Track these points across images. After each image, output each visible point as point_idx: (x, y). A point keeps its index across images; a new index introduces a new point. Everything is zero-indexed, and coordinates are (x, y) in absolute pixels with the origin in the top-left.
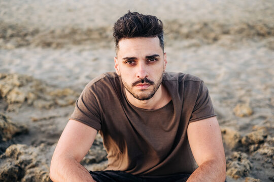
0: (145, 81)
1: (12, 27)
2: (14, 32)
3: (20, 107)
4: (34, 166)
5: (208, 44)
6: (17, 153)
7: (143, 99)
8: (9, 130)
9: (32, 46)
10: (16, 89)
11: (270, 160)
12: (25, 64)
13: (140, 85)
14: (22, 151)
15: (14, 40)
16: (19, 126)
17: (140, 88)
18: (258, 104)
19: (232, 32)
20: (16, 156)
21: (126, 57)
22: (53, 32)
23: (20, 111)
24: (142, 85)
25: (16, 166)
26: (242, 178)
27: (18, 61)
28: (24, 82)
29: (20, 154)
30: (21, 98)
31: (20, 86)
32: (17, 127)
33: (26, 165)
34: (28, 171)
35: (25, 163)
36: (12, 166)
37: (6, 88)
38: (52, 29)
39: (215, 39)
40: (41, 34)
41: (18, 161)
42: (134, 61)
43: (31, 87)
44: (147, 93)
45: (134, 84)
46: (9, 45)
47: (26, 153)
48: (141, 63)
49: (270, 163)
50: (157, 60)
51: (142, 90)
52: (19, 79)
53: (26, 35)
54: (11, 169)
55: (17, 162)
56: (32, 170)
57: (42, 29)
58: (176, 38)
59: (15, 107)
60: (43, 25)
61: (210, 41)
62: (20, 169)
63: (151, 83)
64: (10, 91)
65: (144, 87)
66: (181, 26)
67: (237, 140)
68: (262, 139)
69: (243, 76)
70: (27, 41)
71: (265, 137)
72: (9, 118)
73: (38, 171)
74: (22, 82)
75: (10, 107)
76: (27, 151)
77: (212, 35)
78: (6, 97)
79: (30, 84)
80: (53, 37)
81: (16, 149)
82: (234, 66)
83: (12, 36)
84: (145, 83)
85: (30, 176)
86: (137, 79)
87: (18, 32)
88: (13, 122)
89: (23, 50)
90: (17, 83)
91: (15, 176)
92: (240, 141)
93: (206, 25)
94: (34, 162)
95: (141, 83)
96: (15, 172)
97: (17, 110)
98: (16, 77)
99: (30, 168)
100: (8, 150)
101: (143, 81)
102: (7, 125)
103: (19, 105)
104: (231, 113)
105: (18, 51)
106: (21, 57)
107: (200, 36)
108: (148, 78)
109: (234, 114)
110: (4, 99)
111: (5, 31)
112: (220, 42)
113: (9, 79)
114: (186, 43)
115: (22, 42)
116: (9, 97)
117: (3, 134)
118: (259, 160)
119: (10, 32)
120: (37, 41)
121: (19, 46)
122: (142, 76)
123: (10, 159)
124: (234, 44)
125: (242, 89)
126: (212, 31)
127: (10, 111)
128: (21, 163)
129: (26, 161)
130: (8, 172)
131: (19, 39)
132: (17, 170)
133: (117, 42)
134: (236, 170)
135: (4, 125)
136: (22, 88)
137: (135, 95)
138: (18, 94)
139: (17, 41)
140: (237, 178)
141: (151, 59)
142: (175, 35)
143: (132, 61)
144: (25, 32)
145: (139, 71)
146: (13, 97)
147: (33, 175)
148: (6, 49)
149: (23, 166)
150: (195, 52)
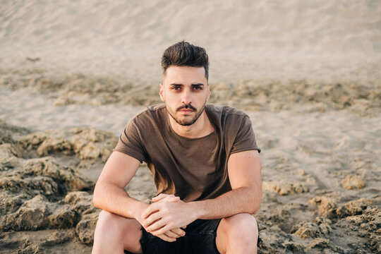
0: (189, 107)
1: (100, 81)
2: (104, 87)
3: (93, 164)
4: (90, 212)
5: (338, 109)
6: (76, 199)
7: (186, 124)
8: (76, 184)
9: (122, 103)
10: (91, 144)
11: (357, 227)
12: (108, 121)
13: (183, 111)
14: (81, 197)
15: (101, 95)
16: (87, 181)
17: (183, 113)
18: (376, 177)
19: (371, 96)
20: (74, 202)
21: (173, 83)
22: (148, 88)
23: (91, 168)
24: (185, 111)
25: (73, 211)
26: (311, 239)
27: (101, 118)
28: (102, 138)
29: (79, 200)
30: (95, 154)
31: (96, 142)
32: (85, 182)
33: (83, 211)
34: (84, 216)
35: (82, 208)
36: (69, 210)
37: (80, 143)
38: (149, 84)
39: (347, 104)
40: (133, 90)
41: (75, 206)
42: (181, 88)
43: (109, 143)
44: (190, 119)
45: (178, 110)
46: (95, 101)
47: (85, 199)
48: (186, 90)
49: (356, 231)
50: (201, 89)
51: (185, 115)
52: (96, 134)
53: (116, 91)
54: (67, 213)
55: (73, 207)
56: (88, 215)
57: (135, 84)
58: (297, 101)
59: (88, 163)
60: (138, 80)
61: (341, 106)
62: (76, 213)
63: (194, 110)
64: (84, 146)
65: (187, 113)
66: (306, 86)
67: (331, 210)
68: (360, 209)
69: (368, 147)
70: (117, 97)
71: (365, 208)
72: (77, 172)
73: (94, 217)
74: (98, 137)
75: (82, 163)
76: (86, 197)
77: (345, 99)
78: (79, 152)
79: (109, 141)
80: (147, 95)
81: (75, 195)
82: (359, 135)
83: (100, 91)
84: (188, 109)
85: (85, 221)
86: (182, 105)
87: (107, 87)
88: (82, 177)
89: (110, 107)
90: (94, 138)
91: (71, 221)
92: (334, 212)
93: (339, 86)
94: (91, 208)
95: (185, 109)
96: (71, 217)
97: (89, 166)
98: (93, 131)
99: (87, 213)
100: (68, 197)
101: (187, 107)
102: (73, 178)
103: (92, 161)
104: (338, 184)
105: (104, 108)
106: (106, 114)
107: (329, 99)
108: (192, 104)
109: (341, 186)
110: (77, 155)
111: (92, 85)
112: (352, 107)
113: (85, 133)
114: (309, 107)
115: (110, 98)
116: (82, 153)
117: (69, 187)
118: (344, 227)
119: (98, 86)
120: (129, 98)
121: (107, 102)
122: (187, 102)
123: (68, 205)
124: (370, 111)
125: (361, 160)
126: (346, 93)
127: (81, 167)
128: (79, 208)
129: (83, 206)
130: (63, 215)
131: (107, 94)
132: (73, 215)
133: (165, 68)
134: (306, 229)
135: (71, 178)
136: (97, 144)
137: (178, 120)
138: (92, 149)
139: (105, 97)
140: (306, 237)
141: (196, 87)
142: (297, 97)
143: (178, 87)
144: (116, 87)
145: (184, 97)
146: (86, 152)
147: (88, 220)
148: (92, 105)
149: (80, 211)
150: (317, 117)
